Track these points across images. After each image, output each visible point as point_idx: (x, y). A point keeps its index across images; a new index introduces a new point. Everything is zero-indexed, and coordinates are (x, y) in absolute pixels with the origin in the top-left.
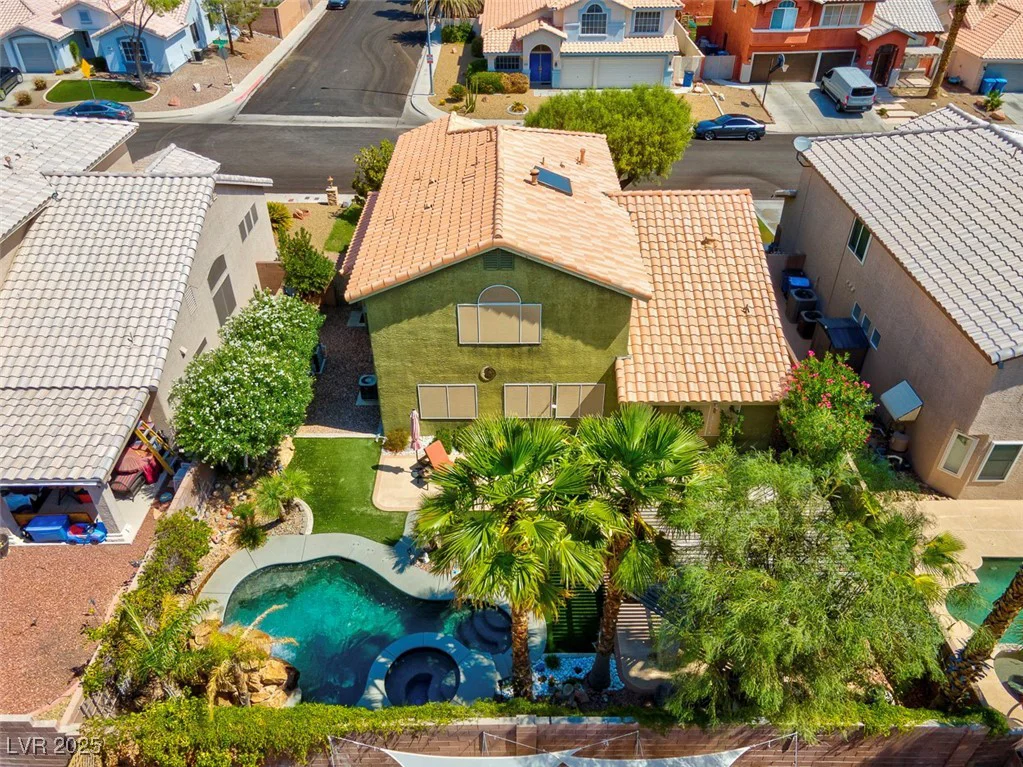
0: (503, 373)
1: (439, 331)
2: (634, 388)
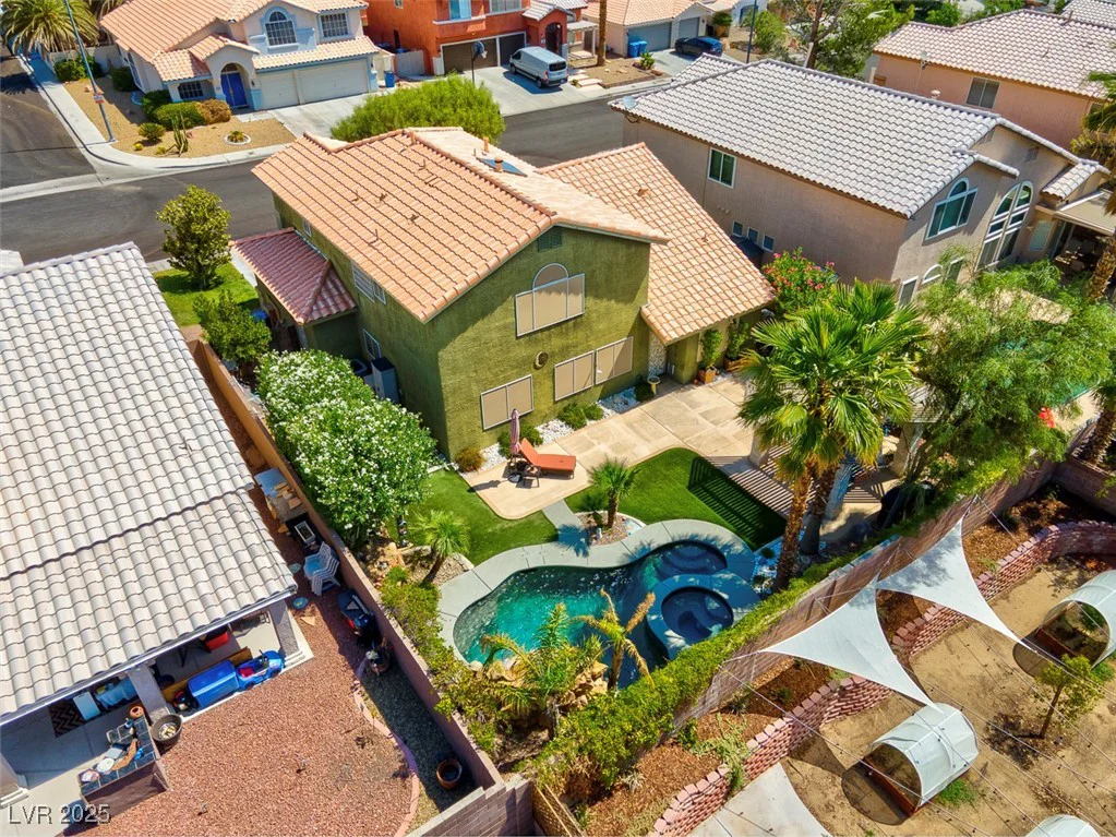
0: (553, 354)
1: (499, 329)
2: (670, 327)
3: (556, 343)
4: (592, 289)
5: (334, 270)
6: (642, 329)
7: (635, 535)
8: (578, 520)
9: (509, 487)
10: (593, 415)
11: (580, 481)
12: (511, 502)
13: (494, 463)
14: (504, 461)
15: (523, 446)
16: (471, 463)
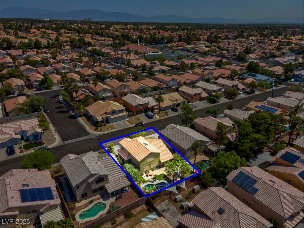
1: (146, 162)
2: (162, 161)
3: (151, 163)
4: (155, 158)
5: (129, 154)
6: (160, 161)
7: (158, 182)
8: (153, 180)
9: (146, 177)
10: (155, 170)
11: (153, 177)
12: (146, 178)
13: (145, 175)
14: (146, 174)
15: (147, 173)
16: (143, 175)
